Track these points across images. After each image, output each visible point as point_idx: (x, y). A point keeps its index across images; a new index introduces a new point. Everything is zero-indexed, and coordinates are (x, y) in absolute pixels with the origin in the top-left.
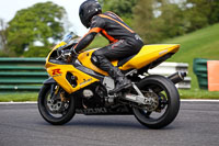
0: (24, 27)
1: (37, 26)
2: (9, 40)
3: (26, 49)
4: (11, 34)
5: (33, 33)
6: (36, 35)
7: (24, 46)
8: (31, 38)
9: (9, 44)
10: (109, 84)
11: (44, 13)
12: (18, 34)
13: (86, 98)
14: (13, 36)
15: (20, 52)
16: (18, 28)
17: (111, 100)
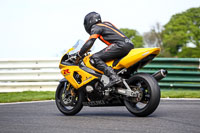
0: (178, 30)
1: (190, 29)
2: (165, 41)
3: (180, 50)
4: (166, 36)
5: (187, 35)
6: (189, 37)
7: (178, 47)
8: (184, 40)
9: (165, 46)
10: (106, 80)
11: (196, 17)
12: (172, 36)
13: (88, 93)
14: (168, 38)
15: (174, 53)
16: (172, 30)
17: (107, 94)
